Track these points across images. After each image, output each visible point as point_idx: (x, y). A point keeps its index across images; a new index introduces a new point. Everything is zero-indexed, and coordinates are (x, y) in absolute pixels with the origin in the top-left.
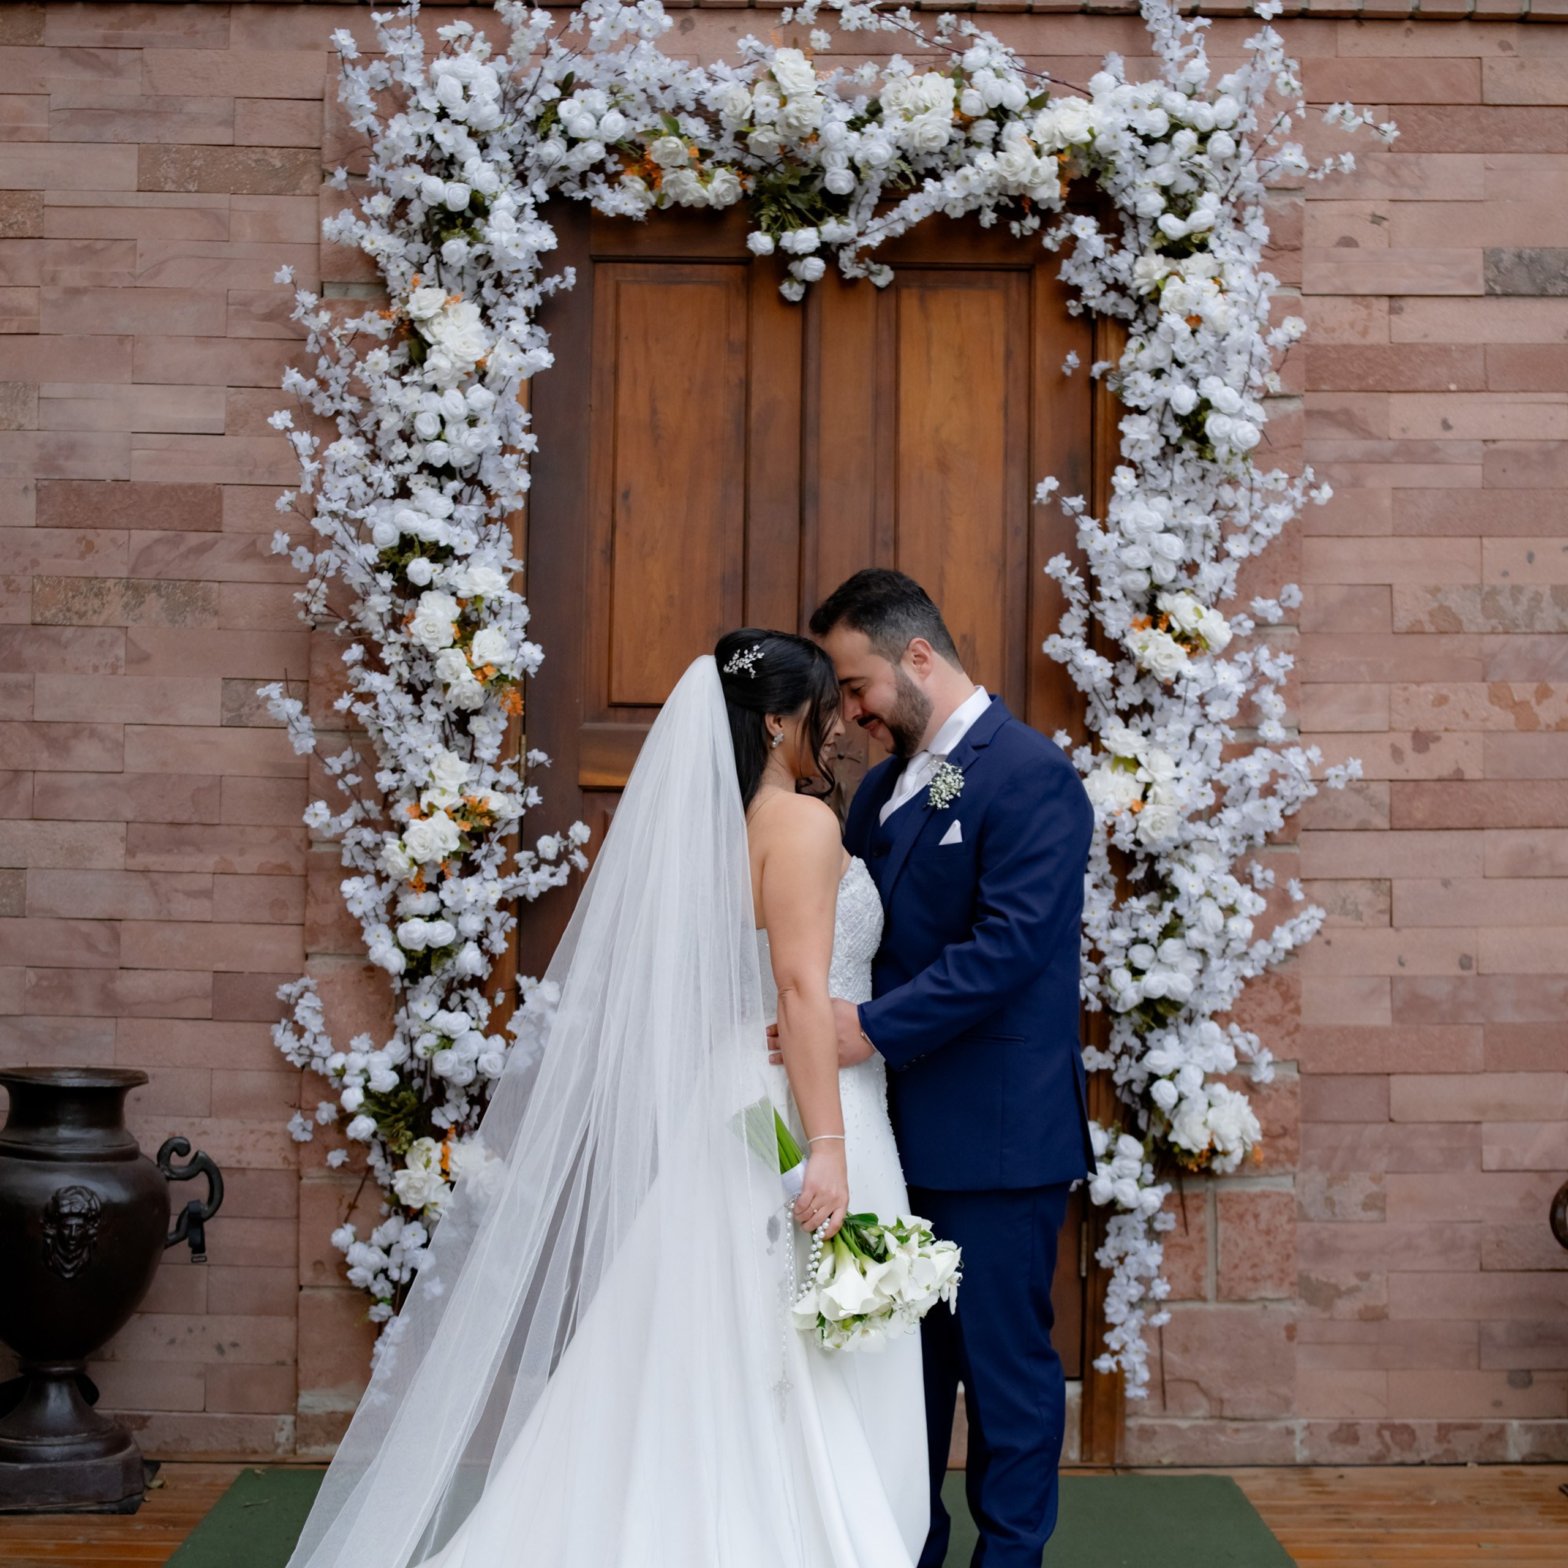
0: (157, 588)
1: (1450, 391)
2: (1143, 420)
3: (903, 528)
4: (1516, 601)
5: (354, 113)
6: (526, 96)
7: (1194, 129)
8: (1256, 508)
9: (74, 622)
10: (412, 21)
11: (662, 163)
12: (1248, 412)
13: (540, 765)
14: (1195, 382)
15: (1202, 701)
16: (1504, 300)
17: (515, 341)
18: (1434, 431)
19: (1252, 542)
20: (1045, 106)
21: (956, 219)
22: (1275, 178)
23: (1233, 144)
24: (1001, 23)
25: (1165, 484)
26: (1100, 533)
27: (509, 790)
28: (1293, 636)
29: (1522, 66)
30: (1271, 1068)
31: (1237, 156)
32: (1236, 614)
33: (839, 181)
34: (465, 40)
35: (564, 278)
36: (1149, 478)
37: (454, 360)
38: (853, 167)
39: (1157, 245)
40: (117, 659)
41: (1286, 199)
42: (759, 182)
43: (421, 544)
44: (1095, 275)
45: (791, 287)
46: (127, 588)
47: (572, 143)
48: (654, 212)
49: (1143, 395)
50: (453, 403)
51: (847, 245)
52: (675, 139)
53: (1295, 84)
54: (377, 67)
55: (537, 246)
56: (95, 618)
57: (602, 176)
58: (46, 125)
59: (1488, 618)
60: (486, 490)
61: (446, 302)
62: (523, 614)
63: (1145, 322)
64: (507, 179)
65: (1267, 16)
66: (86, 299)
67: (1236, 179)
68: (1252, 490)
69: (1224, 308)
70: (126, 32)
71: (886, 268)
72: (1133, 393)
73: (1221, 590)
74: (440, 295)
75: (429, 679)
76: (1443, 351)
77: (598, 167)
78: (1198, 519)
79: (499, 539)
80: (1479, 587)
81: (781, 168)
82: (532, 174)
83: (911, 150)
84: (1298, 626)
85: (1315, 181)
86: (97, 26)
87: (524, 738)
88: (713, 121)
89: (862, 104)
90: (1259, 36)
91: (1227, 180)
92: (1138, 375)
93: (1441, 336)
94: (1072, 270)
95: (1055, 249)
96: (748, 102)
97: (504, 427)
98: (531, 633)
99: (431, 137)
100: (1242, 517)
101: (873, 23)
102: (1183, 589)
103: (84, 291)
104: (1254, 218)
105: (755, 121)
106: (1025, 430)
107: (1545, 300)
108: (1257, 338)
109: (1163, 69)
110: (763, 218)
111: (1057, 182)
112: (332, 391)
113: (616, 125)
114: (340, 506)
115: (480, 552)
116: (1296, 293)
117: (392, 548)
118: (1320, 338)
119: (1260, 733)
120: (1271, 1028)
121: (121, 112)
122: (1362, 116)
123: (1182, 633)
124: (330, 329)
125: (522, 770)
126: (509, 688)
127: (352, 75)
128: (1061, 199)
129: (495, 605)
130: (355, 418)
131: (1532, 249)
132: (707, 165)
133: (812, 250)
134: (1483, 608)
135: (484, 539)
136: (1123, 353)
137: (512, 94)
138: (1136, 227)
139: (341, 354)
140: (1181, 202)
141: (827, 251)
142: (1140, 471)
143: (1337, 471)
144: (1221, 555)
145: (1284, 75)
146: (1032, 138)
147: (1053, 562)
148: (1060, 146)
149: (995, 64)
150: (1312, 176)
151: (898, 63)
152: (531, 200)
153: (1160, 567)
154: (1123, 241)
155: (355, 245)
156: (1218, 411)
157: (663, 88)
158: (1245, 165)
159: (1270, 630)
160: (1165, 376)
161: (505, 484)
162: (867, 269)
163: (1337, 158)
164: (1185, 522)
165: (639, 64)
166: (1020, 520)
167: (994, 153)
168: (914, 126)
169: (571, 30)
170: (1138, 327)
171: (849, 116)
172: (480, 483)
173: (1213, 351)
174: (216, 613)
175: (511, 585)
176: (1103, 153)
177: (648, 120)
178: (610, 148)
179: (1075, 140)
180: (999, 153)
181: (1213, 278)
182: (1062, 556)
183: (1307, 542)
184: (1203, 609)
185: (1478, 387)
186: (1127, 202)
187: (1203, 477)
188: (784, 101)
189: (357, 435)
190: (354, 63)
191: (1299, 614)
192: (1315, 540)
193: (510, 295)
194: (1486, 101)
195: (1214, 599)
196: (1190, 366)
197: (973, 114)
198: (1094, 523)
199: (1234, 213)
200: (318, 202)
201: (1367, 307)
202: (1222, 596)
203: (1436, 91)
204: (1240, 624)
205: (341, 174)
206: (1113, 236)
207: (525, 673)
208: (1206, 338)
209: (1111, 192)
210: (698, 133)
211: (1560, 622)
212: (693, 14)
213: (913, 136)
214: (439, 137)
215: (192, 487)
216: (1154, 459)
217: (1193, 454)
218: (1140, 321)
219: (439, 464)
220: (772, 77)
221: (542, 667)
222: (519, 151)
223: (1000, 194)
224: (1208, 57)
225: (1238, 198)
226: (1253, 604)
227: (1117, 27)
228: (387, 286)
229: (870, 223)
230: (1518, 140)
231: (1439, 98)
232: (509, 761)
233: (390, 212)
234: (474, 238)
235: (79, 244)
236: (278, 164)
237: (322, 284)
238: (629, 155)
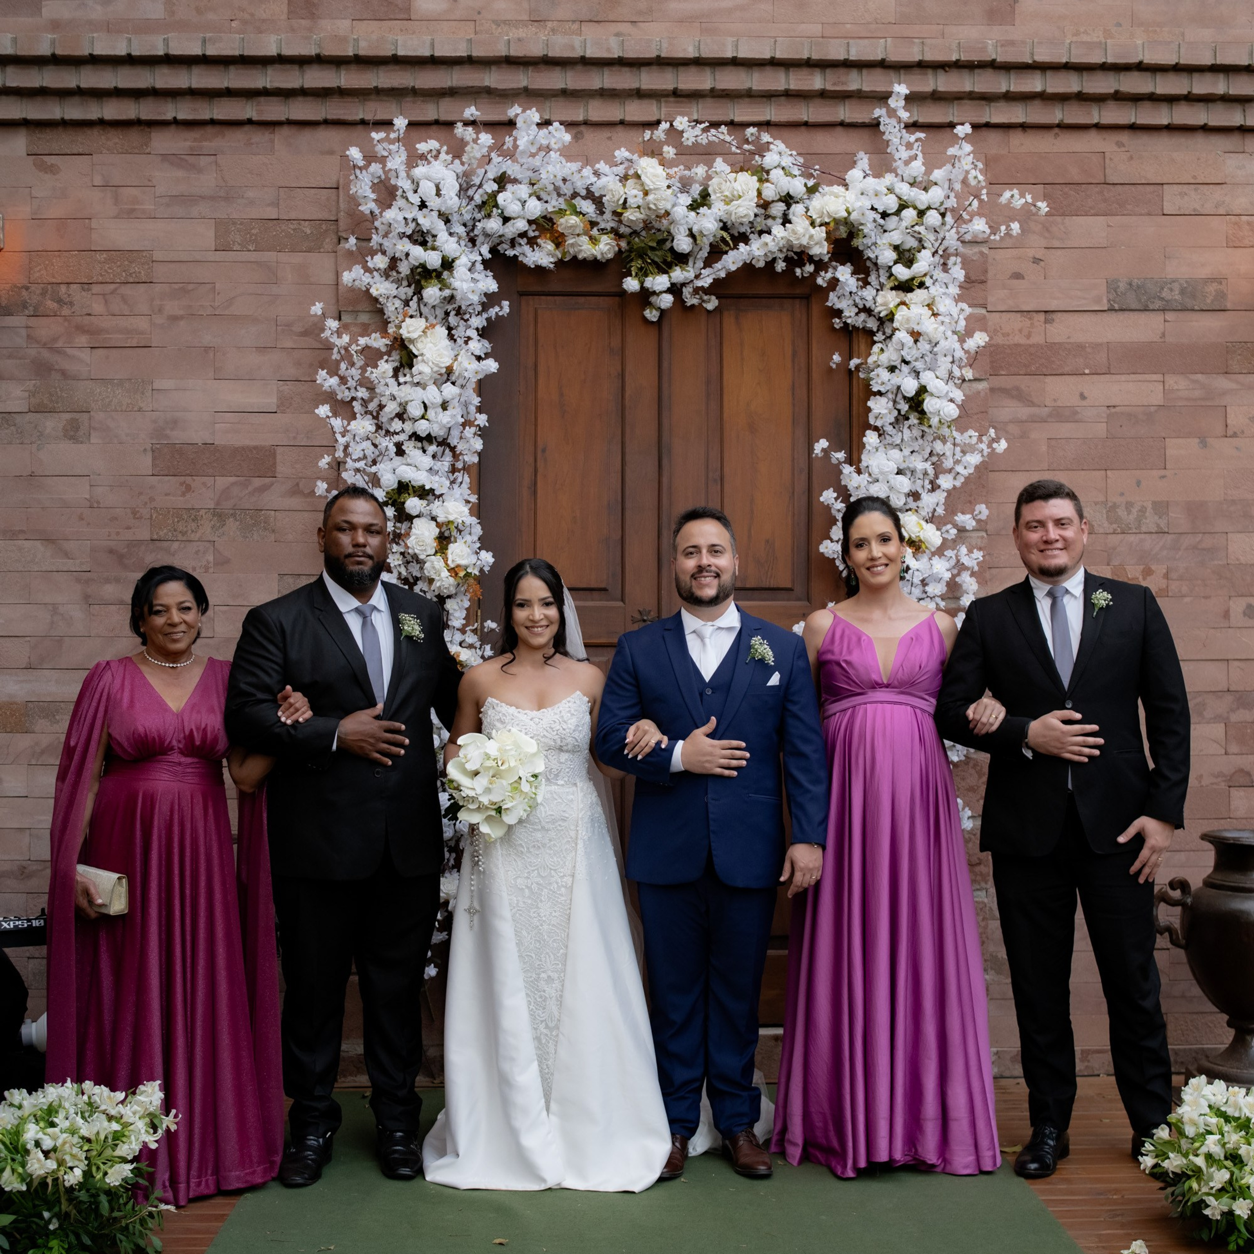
0: (233, 515)
1: (1085, 374)
2: (883, 400)
3: (726, 470)
4: (1129, 514)
5: (362, 201)
6: (475, 188)
7: (915, 208)
8: (958, 457)
9: (179, 538)
10: (399, 140)
11: (566, 232)
12: (951, 395)
13: (493, 630)
14: (917, 374)
15: (924, 583)
16: (1120, 313)
17: (472, 354)
18: (1075, 401)
19: (955, 478)
20: (817, 190)
21: (759, 268)
22: (968, 237)
23: (940, 217)
24: (787, 133)
25: (898, 442)
26: (855, 475)
27: (471, 646)
28: (982, 537)
29: (1131, 158)
30: (971, 820)
31: (943, 224)
32: (945, 524)
33: (683, 244)
34: (434, 153)
35: (501, 308)
36: (887, 437)
37: (433, 366)
38: (692, 235)
39: (892, 284)
40: (208, 562)
41: (976, 249)
42: (629, 243)
43: (413, 487)
44: (851, 302)
45: (651, 313)
46: (214, 515)
47: (506, 220)
48: (559, 263)
49: (883, 383)
50: (432, 394)
51: (688, 283)
52: (574, 217)
53: (981, 178)
54: (375, 168)
55: (485, 289)
56: (193, 535)
57: (525, 240)
58: (153, 207)
59: (1111, 524)
60: (453, 449)
61: (427, 328)
62: (478, 530)
63: (884, 334)
64: (463, 243)
65: (962, 135)
66: (182, 323)
67: (943, 239)
68: (954, 445)
69: (936, 326)
70: (205, 144)
71: (713, 298)
72: (877, 383)
73: (935, 510)
74: (421, 323)
75: (419, 575)
76: (1081, 347)
77: (523, 235)
78: (919, 464)
79: (461, 483)
80: (1105, 503)
81: (643, 233)
82: (480, 240)
83: (729, 223)
84: (986, 531)
85: (994, 240)
86: (185, 140)
87: (479, 611)
88: (598, 202)
89: (696, 190)
90: (957, 146)
91: (936, 240)
92: (880, 369)
93: (1079, 338)
94: (836, 299)
95: (825, 285)
96: (622, 193)
97: (464, 408)
98: (485, 543)
99: (414, 220)
100: (948, 463)
101: (703, 140)
102: (910, 510)
103: (181, 318)
104: (955, 264)
105: (628, 205)
106: (806, 405)
107: (1147, 313)
108: (957, 345)
109: (894, 165)
110: (632, 269)
111: (826, 243)
112: (349, 385)
113: (535, 209)
114: (361, 465)
115: (451, 492)
116: (983, 311)
117: (393, 490)
118: (999, 340)
119: (961, 602)
120: (970, 794)
121: (202, 197)
122: (1025, 198)
123: (910, 538)
124: (350, 345)
125: (479, 633)
126: (471, 581)
127: (360, 176)
128: (828, 253)
129: (460, 527)
130: (365, 403)
131: (1138, 279)
132: (595, 232)
133: (665, 289)
134: (1107, 517)
135: (453, 482)
136: (870, 354)
137: (465, 185)
138: (877, 270)
139: (356, 361)
140: (907, 255)
141: (675, 289)
142: (881, 432)
143: (1011, 428)
144: (934, 487)
145: (973, 171)
146: (809, 214)
147: (825, 493)
148: (827, 220)
149: (783, 164)
150: (992, 237)
151: (720, 164)
152: (479, 258)
153: (895, 497)
154: (869, 279)
155: (364, 289)
156: (932, 395)
157: (564, 180)
158: (949, 231)
159: (968, 534)
160: (897, 371)
161: (466, 446)
162: (701, 298)
163: (1008, 226)
164: (911, 466)
165: (550, 168)
166: (803, 463)
167: (783, 224)
168: (731, 207)
169: (505, 147)
170: (879, 337)
171: (690, 202)
172: (449, 445)
173: (928, 353)
174: (273, 531)
175: (471, 513)
176: (855, 224)
177: (555, 203)
178: (530, 222)
179: (837, 216)
180: (787, 225)
181: (928, 305)
182: (832, 489)
183: (991, 475)
184: (923, 523)
185: (1104, 371)
186: (872, 256)
187: (923, 436)
188: (646, 193)
189: (366, 413)
190: (361, 168)
191: (987, 523)
192: (997, 473)
193: (466, 321)
194: (1108, 181)
195: (930, 515)
196: (914, 364)
197: (770, 199)
198: (852, 469)
199: (942, 261)
200: (336, 256)
201: (1030, 319)
202: (936, 514)
203: (1075, 174)
204: (947, 531)
205: (352, 240)
206: (863, 276)
207: (481, 570)
208: (923, 346)
209: (861, 248)
210: (588, 211)
211: (1158, 526)
212: (583, 128)
213: (731, 214)
214: (421, 221)
215: (255, 448)
216: (890, 424)
217: (916, 421)
218: (880, 333)
219: (423, 435)
220: (638, 177)
221: (493, 567)
222: (470, 224)
223: (788, 250)
224: (924, 158)
225: (944, 251)
226: (956, 518)
227: (865, 134)
228: (384, 314)
229: (703, 271)
230: (1129, 207)
231: (1077, 179)
232: (471, 627)
233: (386, 266)
234: (444, 286)
235: (176, 286)
236: (309, 232)
237: (340, 312)
238: (543, 226)
